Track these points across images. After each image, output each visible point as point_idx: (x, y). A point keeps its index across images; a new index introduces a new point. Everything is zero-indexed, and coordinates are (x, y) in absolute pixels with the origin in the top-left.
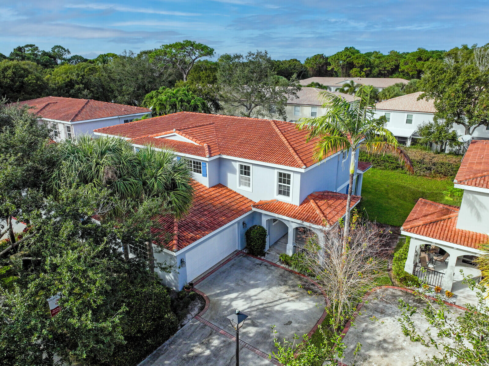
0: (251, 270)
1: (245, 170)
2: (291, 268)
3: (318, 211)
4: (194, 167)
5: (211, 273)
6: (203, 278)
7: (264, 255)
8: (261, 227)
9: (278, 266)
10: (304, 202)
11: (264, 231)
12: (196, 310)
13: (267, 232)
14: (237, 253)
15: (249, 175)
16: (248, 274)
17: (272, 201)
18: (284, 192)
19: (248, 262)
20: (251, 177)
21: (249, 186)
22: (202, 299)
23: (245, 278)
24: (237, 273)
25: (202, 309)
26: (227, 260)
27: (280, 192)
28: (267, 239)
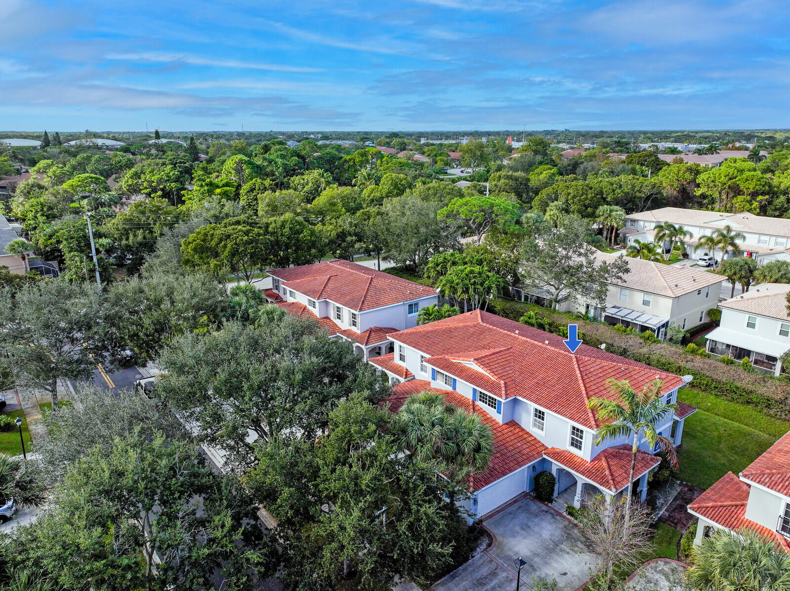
0: (536, 516)
1: (540, 415)
2: (576, 522)
3: (607, 472)
4: (489, 401)
5: (498, 512)
6: (491, 516)
7: (551, 502)
8: (551, 474)
9: (564, 517)
10: (596, 459)
11: (553, 478)
12: (484, 546)
13: (557, 480)
14: (524, 495)
15: (543, 419)
16: (533, 519)
17: (564, 451)
18: (576, 444)
19: (535, 506)
20: (545, 422)
21: (542, 429)
22: (489, 536)
23: (530, 524)
24: (522, 517)
25: (489, 545)
26: (515, 501)
27: (572, 444)
28: (556, 487)
